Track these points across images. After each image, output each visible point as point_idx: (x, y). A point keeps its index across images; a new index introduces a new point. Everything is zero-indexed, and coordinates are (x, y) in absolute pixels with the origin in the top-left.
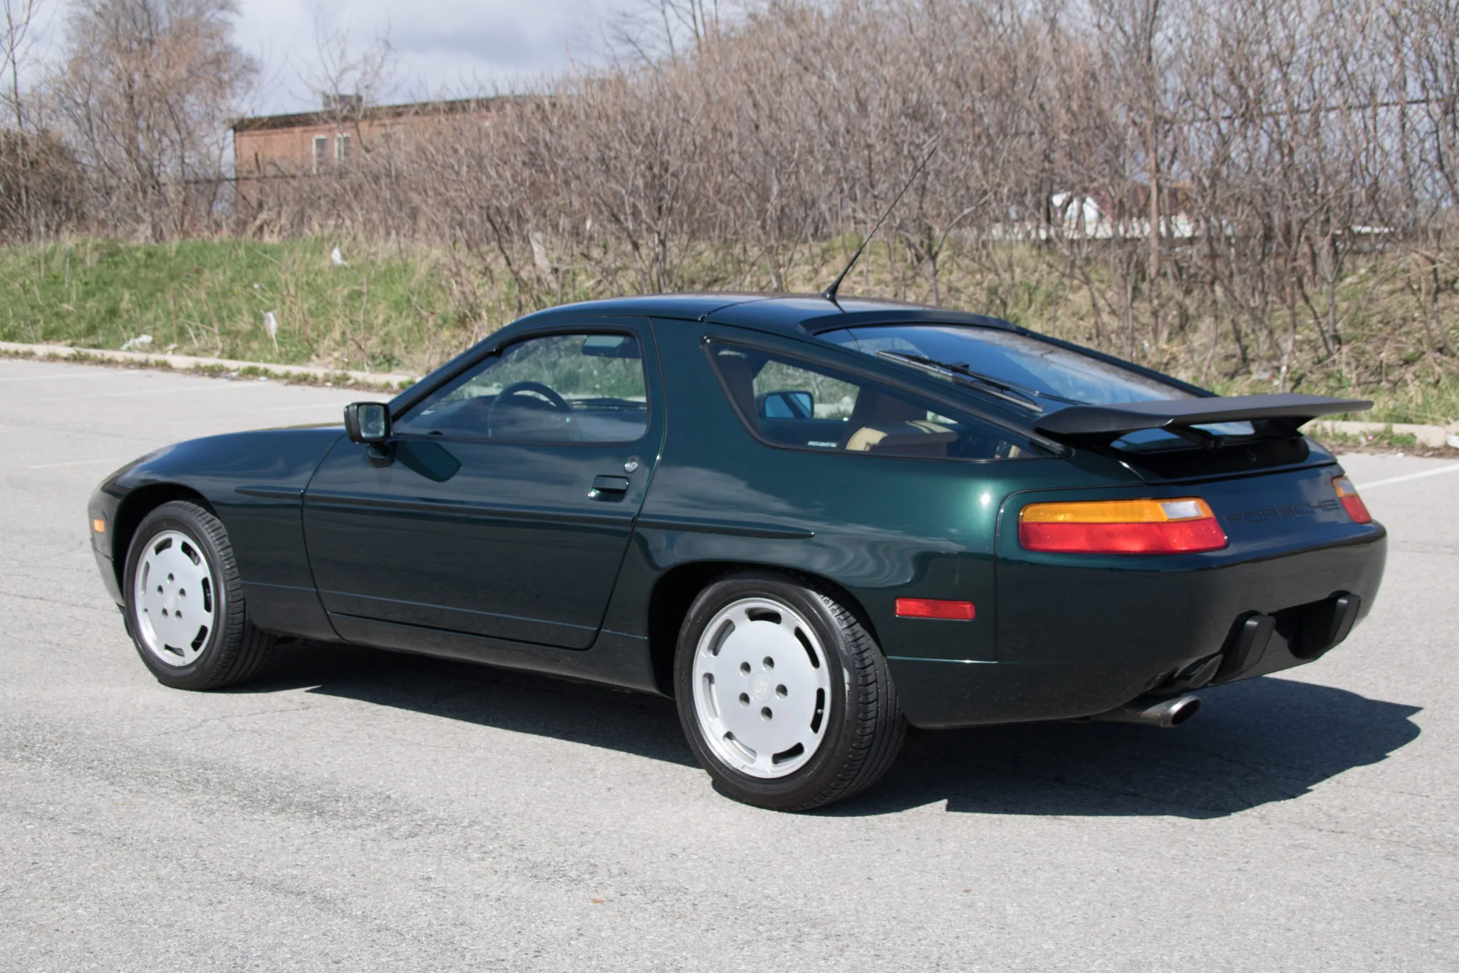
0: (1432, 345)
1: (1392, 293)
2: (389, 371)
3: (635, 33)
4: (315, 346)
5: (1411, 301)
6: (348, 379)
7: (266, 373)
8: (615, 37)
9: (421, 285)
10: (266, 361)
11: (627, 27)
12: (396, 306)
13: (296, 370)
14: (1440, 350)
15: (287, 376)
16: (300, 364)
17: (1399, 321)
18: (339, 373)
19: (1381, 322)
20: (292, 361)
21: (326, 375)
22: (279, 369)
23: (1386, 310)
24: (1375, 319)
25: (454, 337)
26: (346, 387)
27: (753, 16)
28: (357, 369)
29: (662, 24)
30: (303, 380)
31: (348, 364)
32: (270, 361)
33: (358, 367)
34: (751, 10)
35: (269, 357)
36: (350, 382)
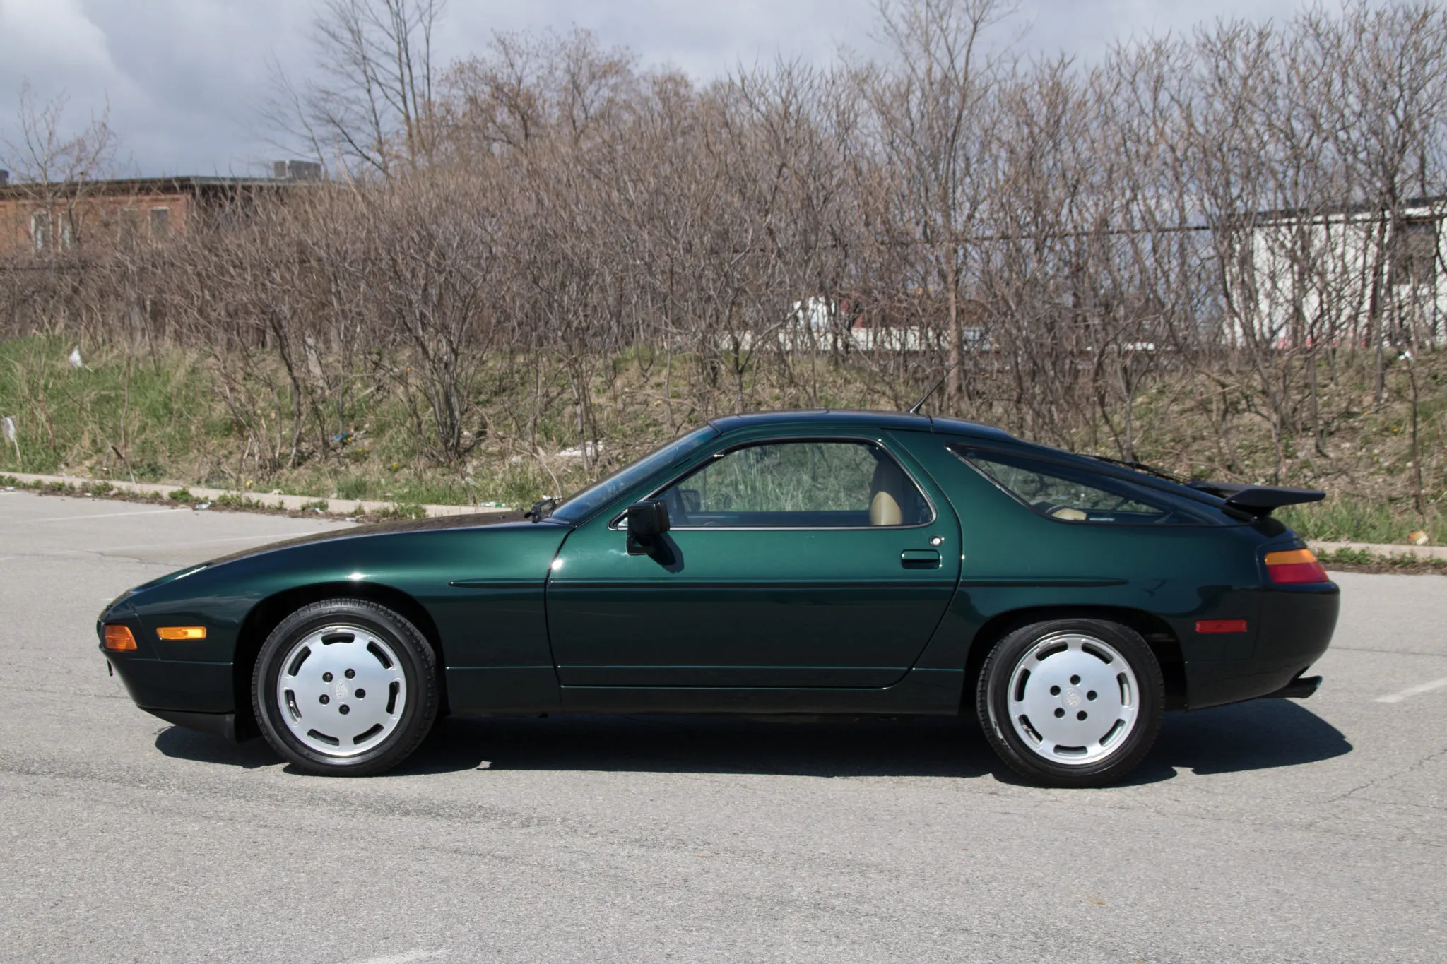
0: (1223, 462)
1: (1183, 412)
2: (156, 481)
3: (339, 114)
4: (63, 454)
5: (1201, 420)
6: (111, 489)
7: (12, 482)
8: (315, 117)
9: (179, 390)
10: (10, 470)
11: (329, 106)
12: (152, 412)
13: (47, 479)
14: (1229, 468)
15: (38, 486)
16: (50, 473)
17: (1189, 440)
18: (99, 482)
19: (1173, 440)
20: (38, 470)
21: (84, 484)
22: (30, 478)
23: (1178, 429)
24: (1168, 437)
25: (222, 446)
26: (108, 497)
27: (473, 100)
28: (119, 479)
29: (368, 105)
30: (57, 490)
31: (107, 473)
32: (14, 470)
33: (123, 476)
34: (471, 92)
35: (10, 466)
36: (112, 493)
